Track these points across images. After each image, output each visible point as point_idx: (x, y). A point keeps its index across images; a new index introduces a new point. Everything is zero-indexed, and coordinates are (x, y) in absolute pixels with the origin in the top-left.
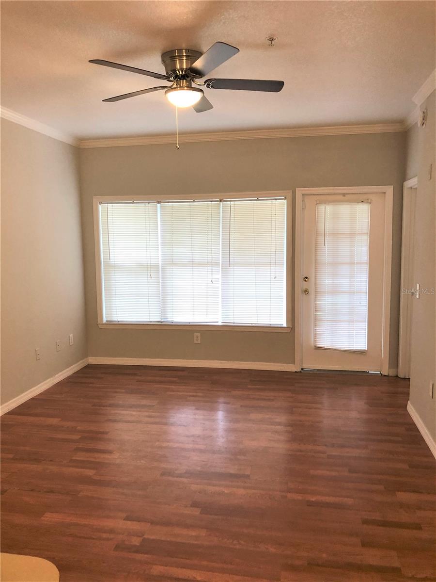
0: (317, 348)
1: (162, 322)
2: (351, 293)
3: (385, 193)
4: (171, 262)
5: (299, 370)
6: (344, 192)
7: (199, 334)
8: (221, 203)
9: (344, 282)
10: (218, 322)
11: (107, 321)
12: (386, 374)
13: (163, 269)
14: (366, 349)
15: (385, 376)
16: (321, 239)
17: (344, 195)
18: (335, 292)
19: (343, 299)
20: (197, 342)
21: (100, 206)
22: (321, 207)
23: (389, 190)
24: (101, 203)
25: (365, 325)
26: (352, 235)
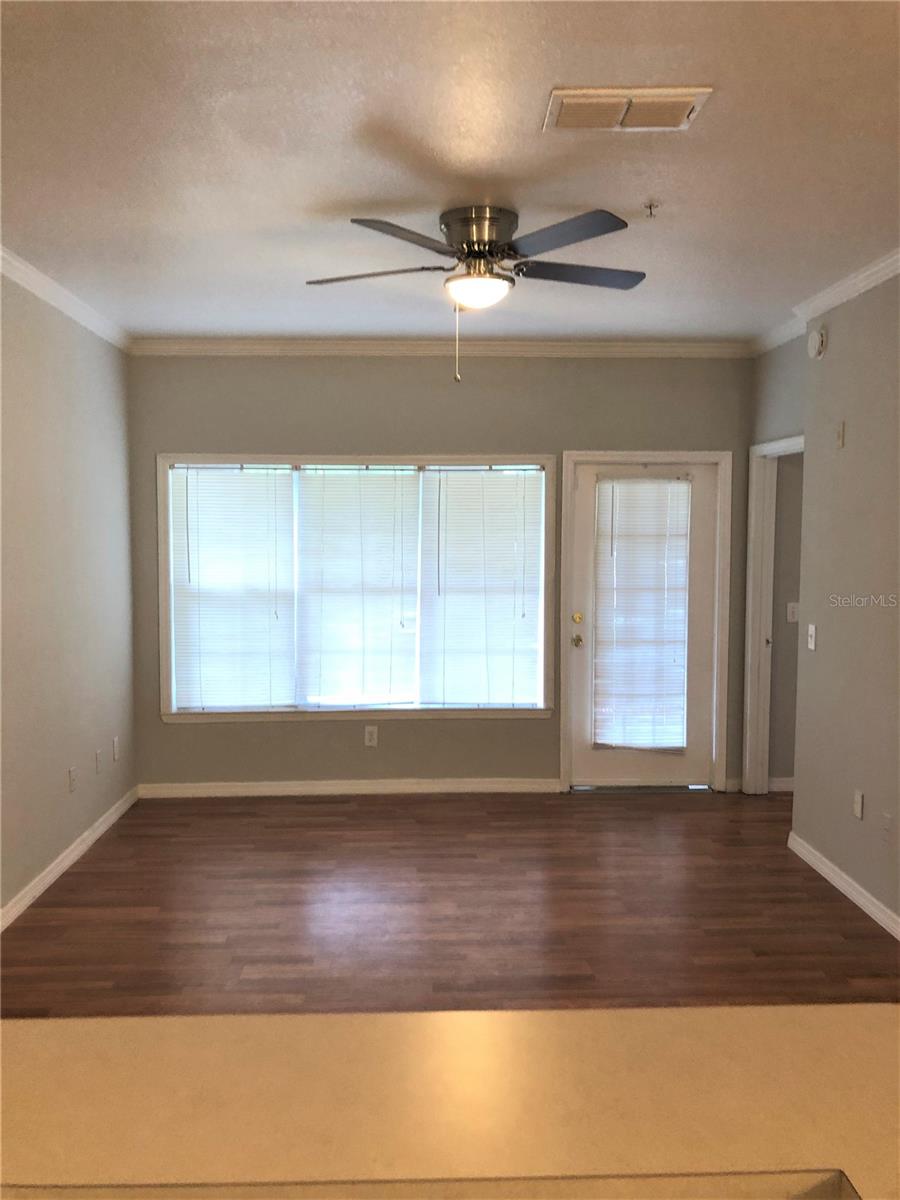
0: (598, 747)
1: (295, 707)
2: (659, 642)
3: (716, 464)
4: (318, 587)
5: (566, 789)
6: (645, 460)
7: (375, 729)
8: (421, 473)
9: (645, 624)
10: (412, 703)
11: (179, 708)
12: (722, 789)
13: (302, 601)
14: (685, 745)
15: (719, 792)
16: (605, 545)
17: (645, 465)
18: (629, 640)
19: (645, 655)
20: (370, 744)
21: (170, 472)
22: (607, 487)
23: (726, 460)
24: (172, 467)
25: (682, 702)
26: (660, 537)
